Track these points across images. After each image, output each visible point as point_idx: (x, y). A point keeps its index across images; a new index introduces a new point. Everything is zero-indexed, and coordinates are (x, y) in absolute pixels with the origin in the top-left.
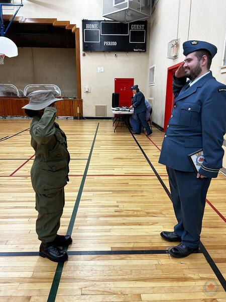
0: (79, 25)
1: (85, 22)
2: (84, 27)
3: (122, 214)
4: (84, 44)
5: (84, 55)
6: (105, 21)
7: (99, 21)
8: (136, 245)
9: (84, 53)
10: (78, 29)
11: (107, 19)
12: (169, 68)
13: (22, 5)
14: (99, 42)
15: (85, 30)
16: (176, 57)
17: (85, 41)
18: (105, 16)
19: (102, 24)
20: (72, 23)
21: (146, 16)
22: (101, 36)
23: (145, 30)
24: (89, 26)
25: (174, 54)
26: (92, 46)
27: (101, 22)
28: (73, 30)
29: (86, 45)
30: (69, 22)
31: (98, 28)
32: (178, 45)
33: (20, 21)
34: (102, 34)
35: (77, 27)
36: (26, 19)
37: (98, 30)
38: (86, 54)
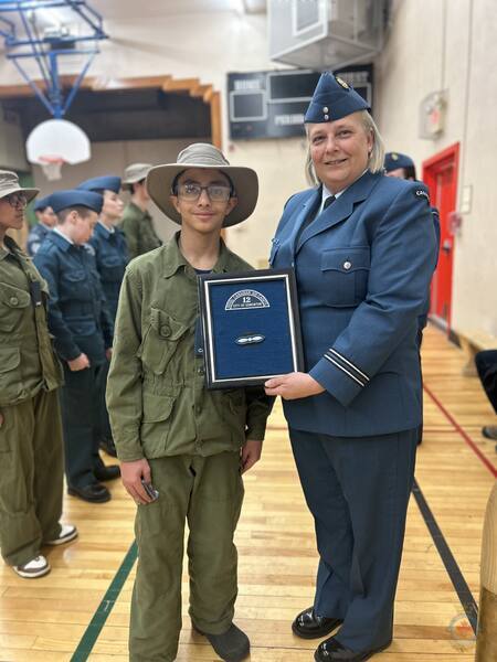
0: (220, 85)
1: (233, 78)
2: (231, 87)
4: (232, 124)
5: (231, 148)
6: (277, 71)
7: (265, 73)
9: (232, 143)
10: (217, 95)
11: (281, 66)
12: (424, 163)
13: (98, 52)
14: (264, 117)
15: (232, 94)
16: (440, 133)
17: (234, 120)
18: (276, 60)
19: (272, 78)
20: (204, 82)
21: (370, 51)
22: (268, 104)
23: (369, 86)
24: (240, 86)
25: (435, 128)
26: (249, 128)
27: (269, 75)
28: (207, 96)
29: (237, 127)
30: (197, 80)
31: (263, 87)
32: (444, 104)
33: (98, 85)
34: (271, 101)
35: (216, 89)
36: (108, 80)
37: (263, 92)
38: (237, 147)
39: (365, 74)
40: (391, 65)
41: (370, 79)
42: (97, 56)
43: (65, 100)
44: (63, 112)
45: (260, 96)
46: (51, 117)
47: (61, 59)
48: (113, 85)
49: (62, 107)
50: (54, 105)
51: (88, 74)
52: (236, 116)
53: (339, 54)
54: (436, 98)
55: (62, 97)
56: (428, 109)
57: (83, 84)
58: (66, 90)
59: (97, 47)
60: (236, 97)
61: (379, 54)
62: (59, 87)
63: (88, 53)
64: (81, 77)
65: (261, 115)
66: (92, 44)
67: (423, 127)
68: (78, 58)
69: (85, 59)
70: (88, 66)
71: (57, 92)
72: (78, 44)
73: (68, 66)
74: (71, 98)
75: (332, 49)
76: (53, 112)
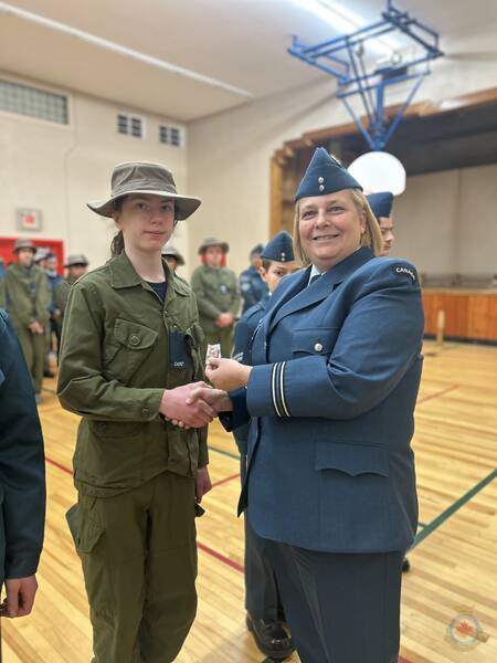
13: (428, 73)
42: (428, 78)
43: (386, 133)
44: (382, 145)
46: (370, 150)
47: (388, 90)
49: (382, 140)
50: (374, 138)
51: (415, 100)
55: (384, 129)
57: (408, 111)
58: (390, 121)
59: (428, 66)
64: (406, 105)
66: (422, 67)
68: (407, 85)
69: (416, 81)
70: (415, 91)
71: (381, 125)
72: (410, 72)
73: (395, 96)
74: (392, 129)
76: (372, 145)
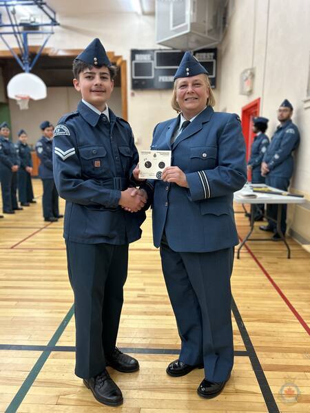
0: (127, 56)
1: (134, 53)
2: (133, 58)
3: (147, 299)
4: (133, 80)
5: (133, 94)
6: (160, 50)
7: (154, 51)
8: (154, 342)
9: (133, 91)
10: (124, 62)
11: (163, 47)
12: (243, 108)
13: (53, 33)
14: (152, 77)
15: (134, 62)
16: (251, 92)
17: (134, 77)
18: (160, 44)
19: (157, 53)
20: (117, 54)
21: (215, 41)
22: (155, 69)
23: (214, 61)
24: (139, 58)
25: (248, 89)
26: (143, 83)
27: (156, 52)
28: (118, 62)
29: (135, 82)
30: (113, 53)
31: (152, 59)
32: (253, 75)
33: (51, 53)
34: (156, 67)
35: (124, 58)
36: (58, 50)
37: (152, 62)
38: (136, 93)
39: (212, 54)
40: (227, 50)
41: (215, 57)
42: (52, 35)
43: (31, 62)
44: (30, 68)
45: (151, 63)
46: (23, 71)
47: (29, 36)
48: (61, 53)
49: (30, 66)
50: (24, 64)
51: (46, 46)
52: (136, 75)
53: (197, 42)
54: (249, 72)
55: (30, 59)
56: (245, 78)
57: (43, 52)
58: (33, 55)
59: (52, 30)
60: (136, 64)
61: (221, 44)
62: (28, 53)
63: (47, 33)
64: (42, 47)
65: (151, 75)
66: (49, 28)
67: (242, 87)
68: (40, 36)
69: (45, 37)
70: (46, 41)
71: (27, 56)
72: (40, 29)
73: (34, 41)
74: (35, 60)
75: (193, 39)
76: (24, 68)
